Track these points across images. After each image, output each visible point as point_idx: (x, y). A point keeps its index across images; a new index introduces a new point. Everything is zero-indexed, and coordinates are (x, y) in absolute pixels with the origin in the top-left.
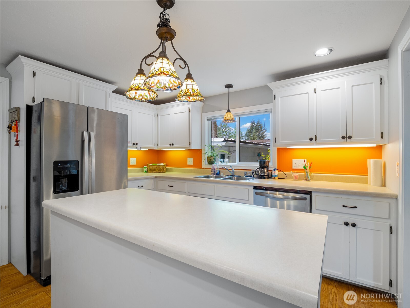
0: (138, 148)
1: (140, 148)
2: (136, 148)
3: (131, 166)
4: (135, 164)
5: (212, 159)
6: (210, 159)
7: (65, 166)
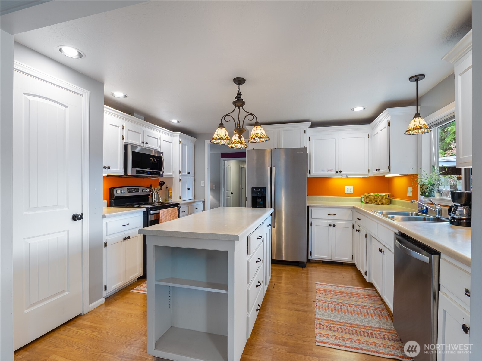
0: (343, 175)
1: (346, 175)
2: (341, 175)
3: (347, 195)
4: (352, 192)
5: (424, 189)
6: (422, 188)
7: (257, 191)
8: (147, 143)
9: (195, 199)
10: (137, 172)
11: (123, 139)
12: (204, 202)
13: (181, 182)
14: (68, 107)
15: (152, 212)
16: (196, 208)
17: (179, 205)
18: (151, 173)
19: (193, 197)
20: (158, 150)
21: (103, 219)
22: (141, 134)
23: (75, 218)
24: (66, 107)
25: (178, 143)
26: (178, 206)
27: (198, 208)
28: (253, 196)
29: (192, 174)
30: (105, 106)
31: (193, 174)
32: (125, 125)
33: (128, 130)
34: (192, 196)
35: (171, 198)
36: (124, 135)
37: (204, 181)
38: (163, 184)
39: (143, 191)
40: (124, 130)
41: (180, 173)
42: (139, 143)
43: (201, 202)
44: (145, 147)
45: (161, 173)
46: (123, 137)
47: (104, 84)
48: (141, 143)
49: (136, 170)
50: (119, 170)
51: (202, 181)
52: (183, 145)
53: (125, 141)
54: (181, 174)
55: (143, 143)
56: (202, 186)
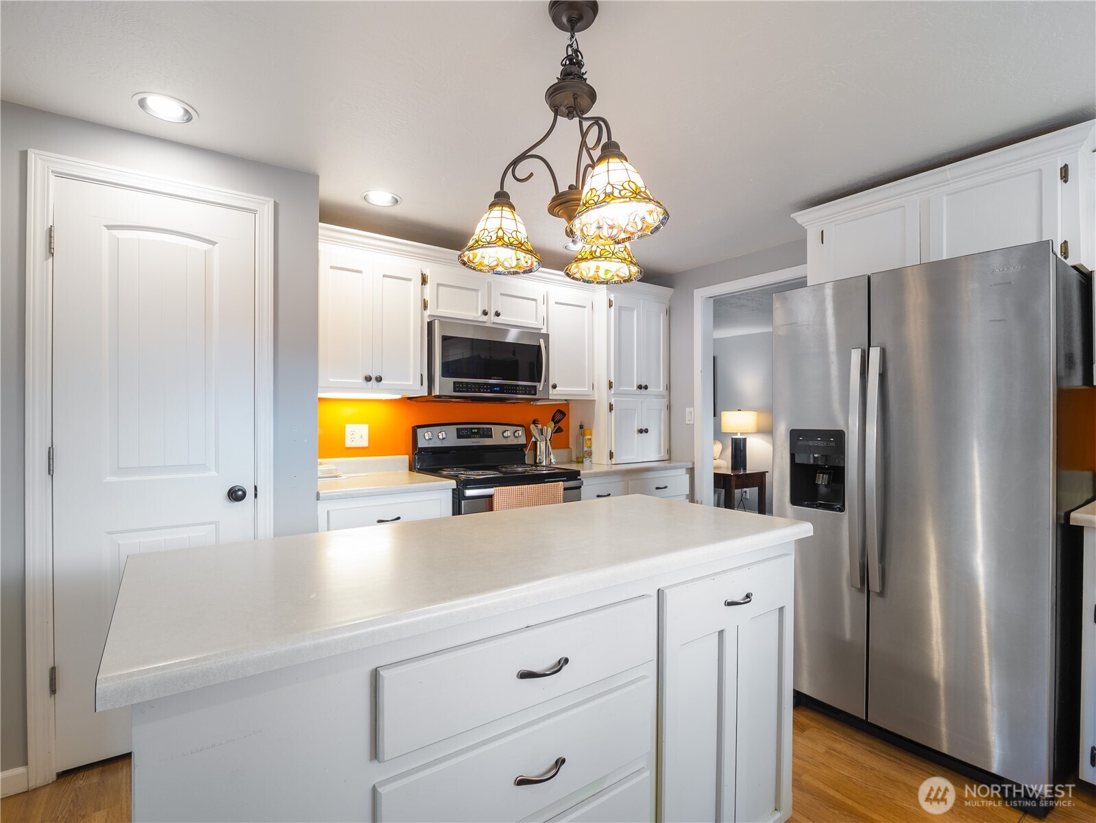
7: (811, 443)
8: (498, 314)
9: (669, 460)
10: (457, 387)
11: (425, 307)
12: (691, 471)
13: (613, 412)
14: (217, 243)
15: (469, 493)
16: (657, 488)
17: (580, 476)
18: (502, 389)
19: (664, 455)
20: (540, 329)
21: (318, 501)
22: (480, 293)
23: (235, 495)
24: (214, 243)
25: (606, 304)
26: (578, 477)
27: (666, 487)
28: (798, 461)
29: (657, 387)
30: (320, 224)
31: (661, 389)
32: (427, 272)
33: (439, 285)
34: (660, 453)
35: (590, 454)
36: (427, 298)
37: (692, 409)
38: (561, 416)
39: (504, 434)
40: (428, 286)
41: (610, 386)
42: (475, 315)
43: (684, 471)
44: (494, 323)
45: (540, 389)
46: (425, 303)
47: (317, 177)
48: (480, 313)
49: (454, 382)
50: (411, 383)
51: (688, 409)
52: (620, 309)
53: (428, 313)
54: (613, 389)
55: (485, 313)
56: (688, 422)
